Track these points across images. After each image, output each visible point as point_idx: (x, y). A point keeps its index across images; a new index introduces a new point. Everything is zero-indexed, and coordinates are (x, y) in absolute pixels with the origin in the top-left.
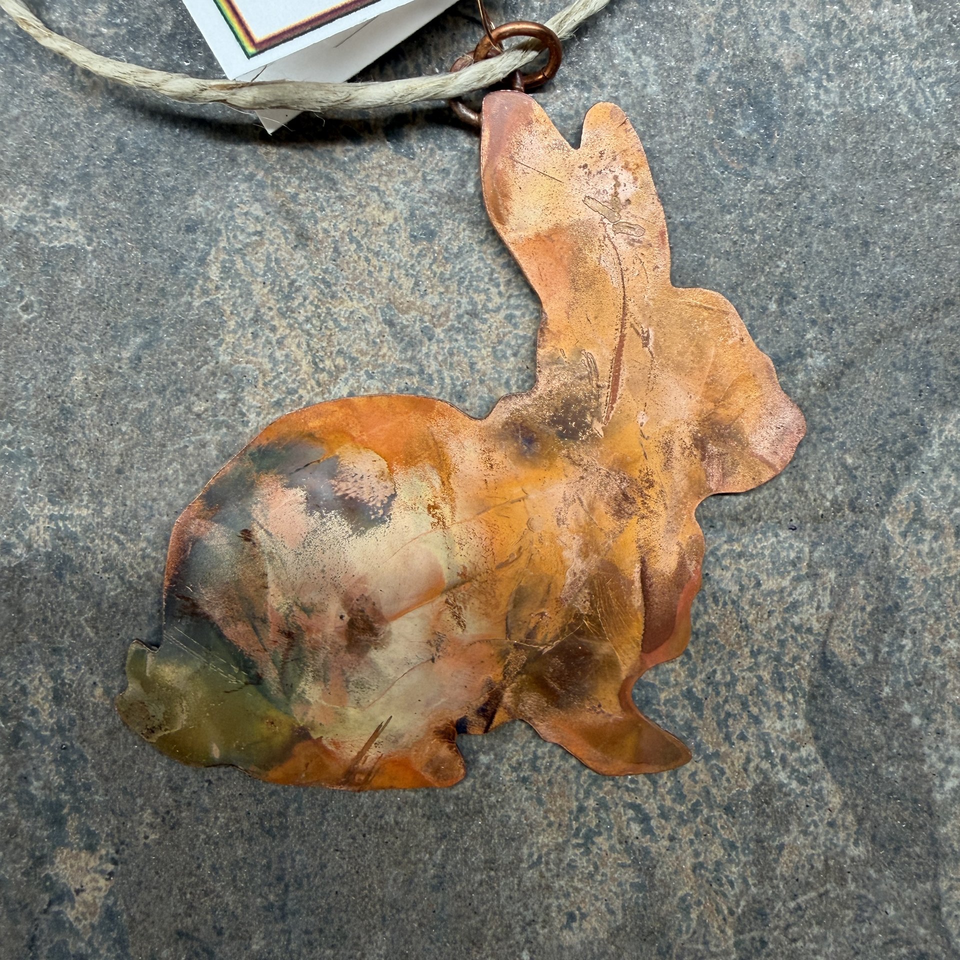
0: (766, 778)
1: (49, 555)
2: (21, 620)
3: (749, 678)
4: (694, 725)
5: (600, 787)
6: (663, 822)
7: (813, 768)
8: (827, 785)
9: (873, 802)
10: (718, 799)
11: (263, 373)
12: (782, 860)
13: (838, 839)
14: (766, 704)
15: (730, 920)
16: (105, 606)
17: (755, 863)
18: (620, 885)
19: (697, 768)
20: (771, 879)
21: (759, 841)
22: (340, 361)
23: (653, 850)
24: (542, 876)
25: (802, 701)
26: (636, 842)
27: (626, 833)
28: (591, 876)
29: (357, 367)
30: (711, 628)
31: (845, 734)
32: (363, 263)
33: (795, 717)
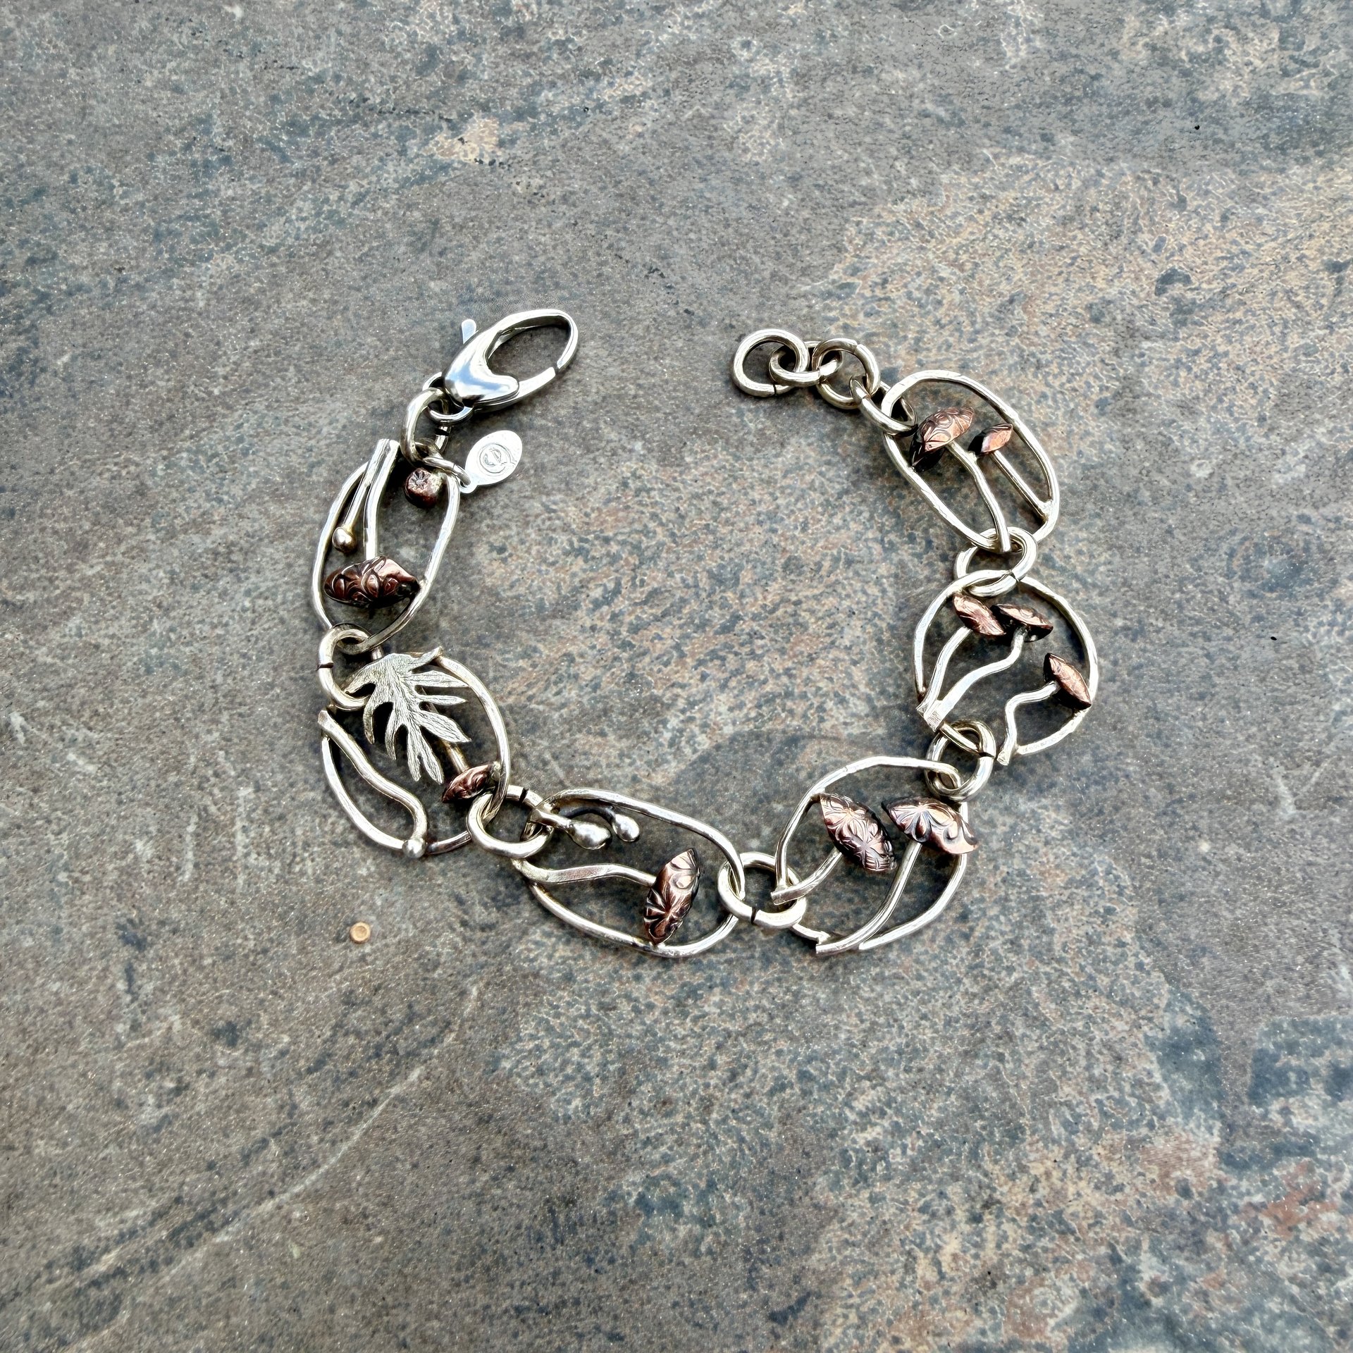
0: (669, 707)
1: (747, 76)
2: (688, 63)
3: (763, 672)
4: (708, 629)
5: (631, 554)
6: (608, 617)
7: (688, 750)
8: (673, 768)
10: (640, 665)
11: (943, 208)
12: (591, 738)
14: (741, 692)
15: (523, 699)
16: (713, 122)
17: (584, 712)
18: (540, 589)
19: (666, 639)
20: (569, 730)
21: (606, 712)
22: (968, 266)
23: (579, 613)
24: (537, 516)
25: (751, 726)
26: (584, 596)
27: (591, 585)
28: (544, 561)
29: (966, 280)
30: (804, 627)
31: (728, 775)
32: (1057, 270)
33: (734, 723)
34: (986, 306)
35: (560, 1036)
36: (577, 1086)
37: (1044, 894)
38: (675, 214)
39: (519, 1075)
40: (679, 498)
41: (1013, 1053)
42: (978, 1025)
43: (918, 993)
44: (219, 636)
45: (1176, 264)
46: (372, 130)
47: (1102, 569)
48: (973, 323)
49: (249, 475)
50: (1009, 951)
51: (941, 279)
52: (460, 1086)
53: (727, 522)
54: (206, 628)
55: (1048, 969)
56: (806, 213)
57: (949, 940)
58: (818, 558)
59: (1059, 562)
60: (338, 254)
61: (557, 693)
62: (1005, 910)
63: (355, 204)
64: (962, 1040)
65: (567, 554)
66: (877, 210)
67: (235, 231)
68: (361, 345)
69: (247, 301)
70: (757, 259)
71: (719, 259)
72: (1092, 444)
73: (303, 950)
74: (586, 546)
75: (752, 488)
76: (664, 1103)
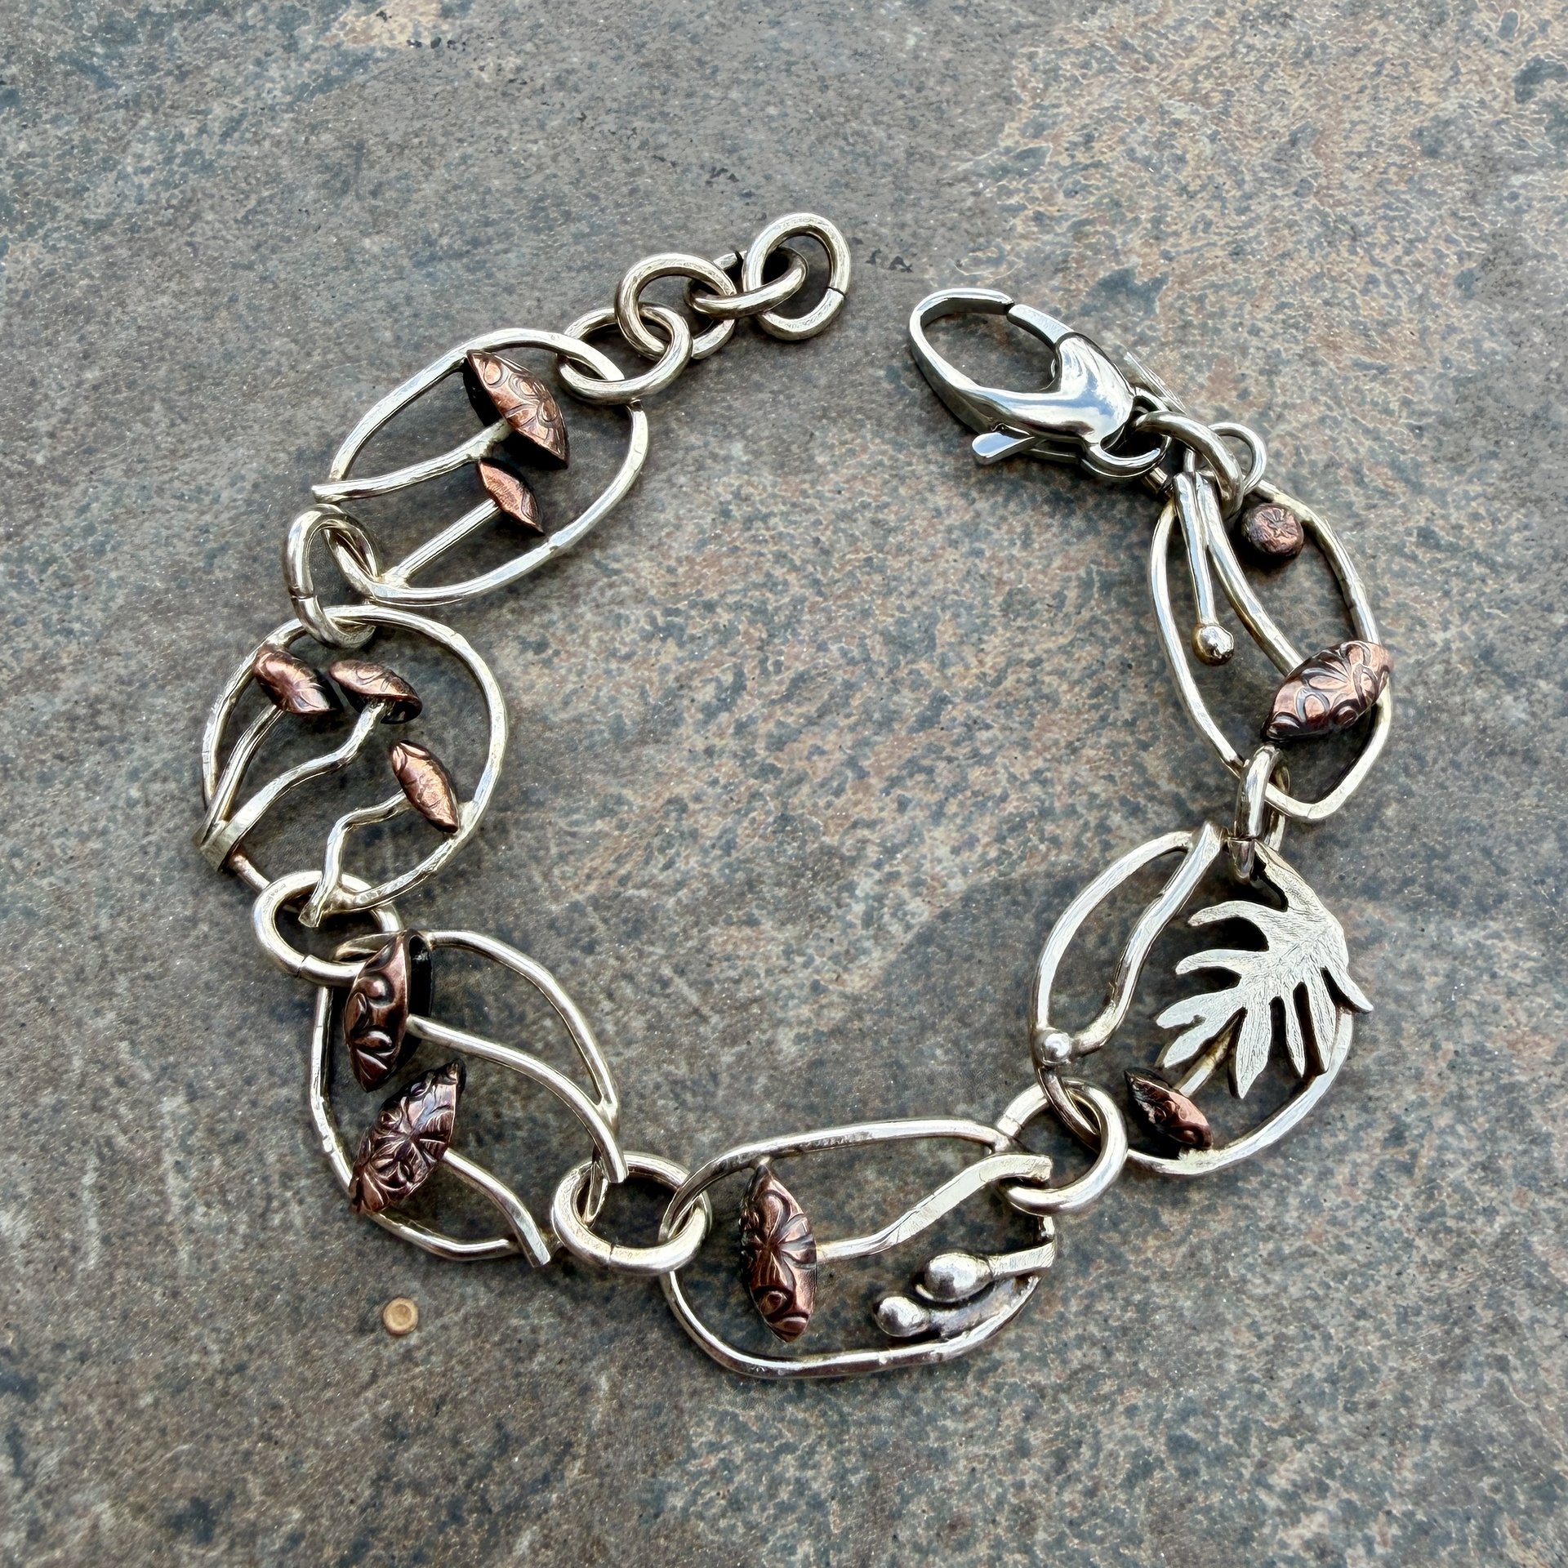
0: (853, 862)
3: (997, 783)
4: (896, 726)
6: (731, 730)
7: (895, 928)
8: (876, 960)
9: (876, 1042)
10: (796, 801)
12: (733, 931)
13: (797, 1006)
14: (968, 820)
15: (612, 883)
17: (715, 891)
18: (613, 700)
19: (832, 752)
20: (696, 924)
21: (751, 885)
23: (682, 730)
25: (993, 873)
26: (686, 702)
27: (696, 683)
28: (613, 654)
29: (1217, 119)
30: (1052, 700)
31: (968, 959)
32: (1356, 86)
33: (964, 872)
34: (1255, 155)
35: (760, 1439)
36: (799, 1520)
37: (1523, 1078)
38: (738, 82)
39: (701, 1517)
40: (818, 522)
41: (1521, 1353)
42: (1455, 1314)
43: (1344, 1276)
44: (95, 853)
45: (1540, 50)
46: (238, 19)
47: (1515, 538)
48: (1240, 184)
49: (111, 585)
50: (1483, 1181)
51: (1177, 123)
52: (604, 1551)
53: (900, 550)
54: (73, 842)
55: (1551, 1203)
56: (946, 53)
57: (1379, 1178)
58: (1056, 587)
59: (1446, 538)
60: (210, 216)
61: (668, 866)
62: (1463, 1115)
63: (226, 135)
64: (1432, 1341)
65: (648, 637)
66: (1056, 33)
67: (38, 204)
68: (264, 353)
69: (72, 309)
70: (880, 133)
71: (820, 140)
72: (1462, 345)
73: (305, 1356)
74: (677, 620)
75: (932, 490)
76: (953, 1527)
